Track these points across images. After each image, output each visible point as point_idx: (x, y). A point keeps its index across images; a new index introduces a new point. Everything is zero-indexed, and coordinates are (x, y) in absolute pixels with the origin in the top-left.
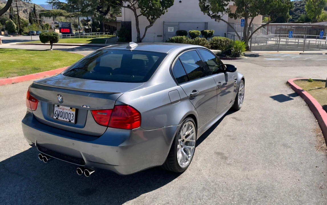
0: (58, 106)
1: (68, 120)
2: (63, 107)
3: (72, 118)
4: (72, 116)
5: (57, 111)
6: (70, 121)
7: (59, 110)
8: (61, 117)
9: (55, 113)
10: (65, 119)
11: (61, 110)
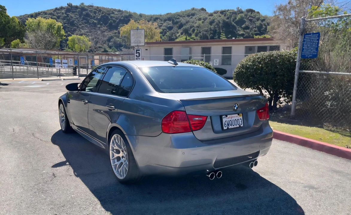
0: (227, 116)
1: (238, 126)
2: (231, 115)
3: (240, 123)
4: (240, 121)
5: (226, 121)
6: (240, 126)
7: (228, 120)
8: (231, 125)
9: (225, 124)
10: (235, 126)
11: (230, 119)
